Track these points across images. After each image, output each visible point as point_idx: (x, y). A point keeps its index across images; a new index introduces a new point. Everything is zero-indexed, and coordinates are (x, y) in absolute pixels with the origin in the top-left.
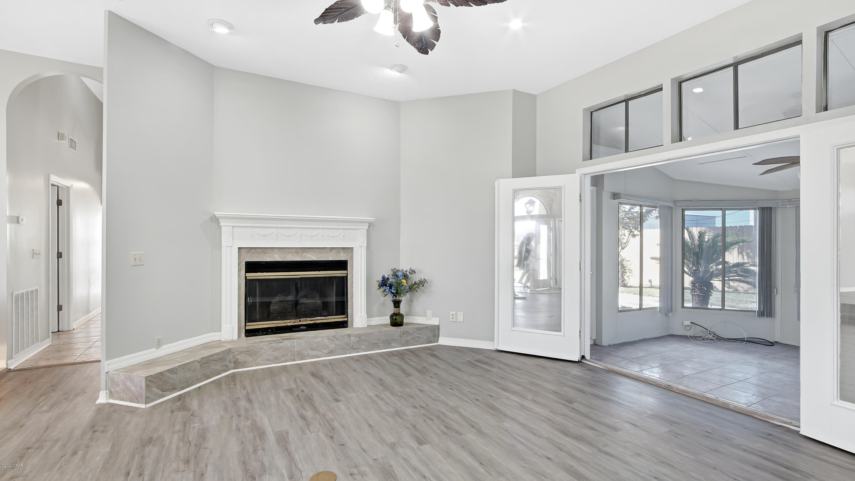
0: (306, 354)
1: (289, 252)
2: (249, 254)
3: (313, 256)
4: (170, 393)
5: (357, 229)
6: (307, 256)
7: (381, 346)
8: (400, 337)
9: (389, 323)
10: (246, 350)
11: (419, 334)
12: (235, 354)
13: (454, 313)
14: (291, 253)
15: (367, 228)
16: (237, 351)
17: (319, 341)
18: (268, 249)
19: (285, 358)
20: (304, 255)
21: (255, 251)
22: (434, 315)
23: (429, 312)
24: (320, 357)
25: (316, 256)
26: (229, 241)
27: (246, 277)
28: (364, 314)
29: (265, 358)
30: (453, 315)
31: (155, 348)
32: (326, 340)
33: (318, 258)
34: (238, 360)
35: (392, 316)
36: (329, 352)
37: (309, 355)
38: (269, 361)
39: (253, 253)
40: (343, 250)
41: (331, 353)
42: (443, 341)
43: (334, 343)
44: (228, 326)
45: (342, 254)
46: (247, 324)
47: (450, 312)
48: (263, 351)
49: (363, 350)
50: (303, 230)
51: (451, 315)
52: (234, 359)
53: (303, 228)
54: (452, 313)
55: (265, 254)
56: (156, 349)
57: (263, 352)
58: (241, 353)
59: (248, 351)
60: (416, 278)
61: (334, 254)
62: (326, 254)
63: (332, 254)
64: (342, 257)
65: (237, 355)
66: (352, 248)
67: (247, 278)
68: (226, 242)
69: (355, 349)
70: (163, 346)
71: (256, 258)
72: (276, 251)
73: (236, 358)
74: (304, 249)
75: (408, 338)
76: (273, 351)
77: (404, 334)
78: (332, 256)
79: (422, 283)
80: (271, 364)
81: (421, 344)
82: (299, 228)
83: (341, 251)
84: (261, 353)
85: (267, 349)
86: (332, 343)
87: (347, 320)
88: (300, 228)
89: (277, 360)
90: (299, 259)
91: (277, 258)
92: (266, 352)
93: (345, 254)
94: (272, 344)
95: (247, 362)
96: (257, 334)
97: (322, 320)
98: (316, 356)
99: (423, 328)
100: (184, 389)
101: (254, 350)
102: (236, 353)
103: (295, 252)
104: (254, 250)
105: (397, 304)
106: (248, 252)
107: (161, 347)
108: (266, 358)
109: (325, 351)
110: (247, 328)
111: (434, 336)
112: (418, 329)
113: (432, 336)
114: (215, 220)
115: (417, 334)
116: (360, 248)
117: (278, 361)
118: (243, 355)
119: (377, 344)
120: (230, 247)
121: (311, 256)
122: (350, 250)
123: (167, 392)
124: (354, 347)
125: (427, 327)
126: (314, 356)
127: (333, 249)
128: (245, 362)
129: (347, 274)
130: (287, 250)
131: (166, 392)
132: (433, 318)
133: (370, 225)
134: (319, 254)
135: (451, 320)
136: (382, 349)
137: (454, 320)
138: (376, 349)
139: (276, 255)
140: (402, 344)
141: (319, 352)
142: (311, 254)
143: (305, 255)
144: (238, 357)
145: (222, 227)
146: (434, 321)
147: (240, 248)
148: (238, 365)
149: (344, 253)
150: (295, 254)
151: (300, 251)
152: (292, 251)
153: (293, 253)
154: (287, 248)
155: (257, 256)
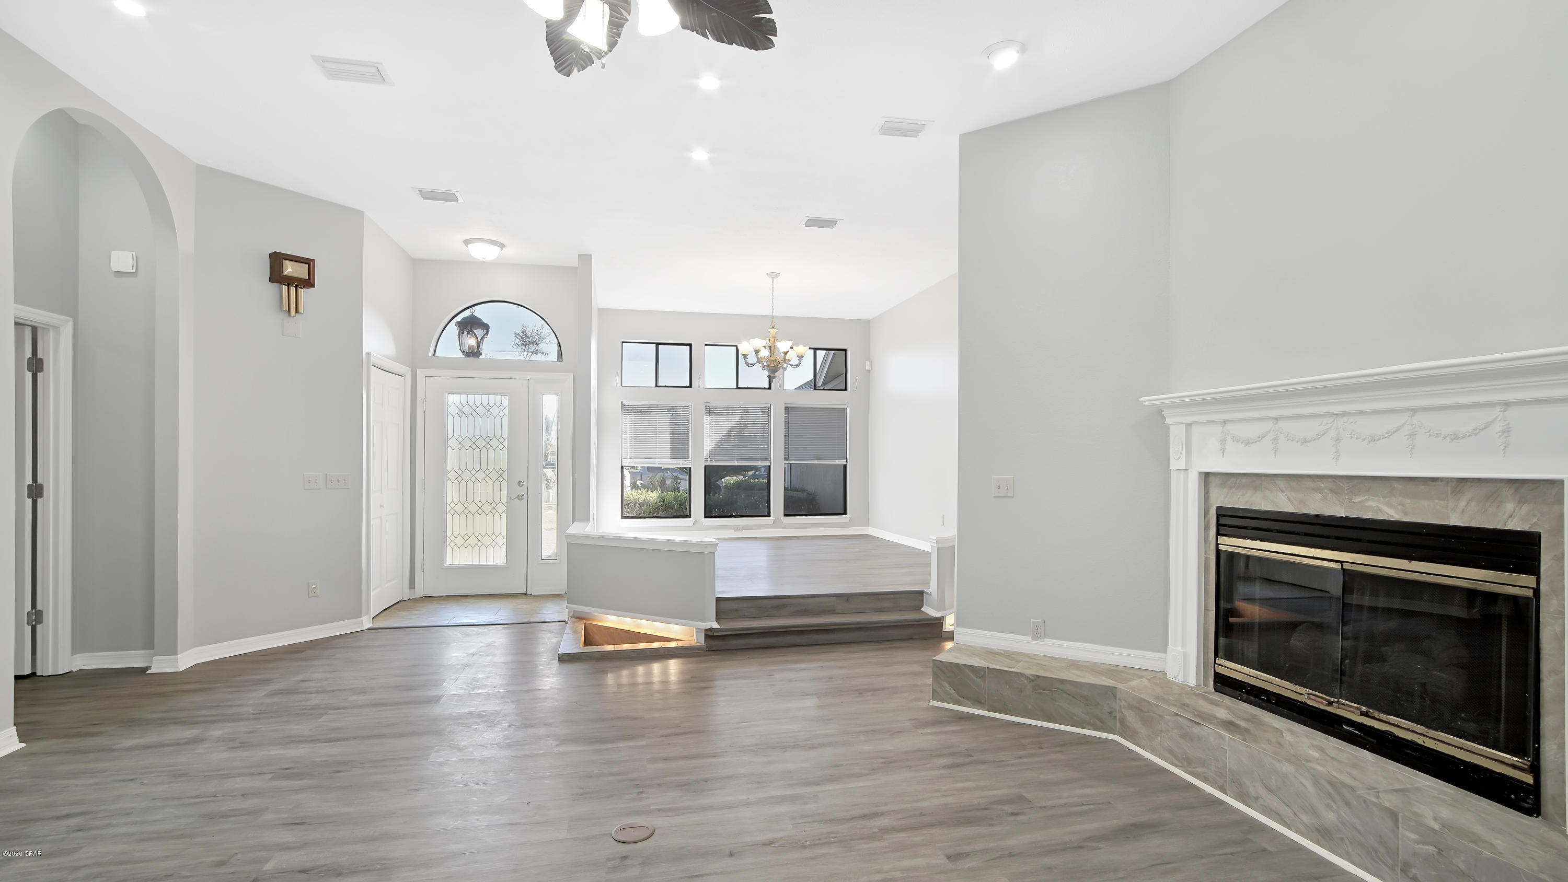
0: (1252, 792)
1: (1313, 489)
2: (1225, 490)
3: (1389, 505)
4: (971, 705)
6: (1369, 504)
12: (1122, 704)
14: (1318, 490)
16: (1124, 701)
18: (1263, 478)
19: (1204, 769)
20: (1356, 500)
21: (1235, 483)
24: (1288, 826)
25: (1400, 507)
26: (1182, 456)
27: (1217, 547)
29: (1166, 744)
31: (1031, 637)
33: (1406, 514)
36: (1318, 830)
37: (1261, 801)
38: (1173, 755)
39: (1231, 488)
41: (1323, 837)
43: (1336, 808)
44: (1179, 649)
45: (1510, 506)
46: (1219, 660)
50: (1345, 419)
53: (1343, 415)
55: (1256, 490)
56: (1032, 639)
59: (1140, 710)
61: (1473, 504)
62: (1437, 501)
63: (1463, 503)
65: (1124, 707)
66: (1557, 484)
67: (1220, 549)
68: (1178, 460)
70: (1045, 639)
72: (1281, 483)
74: (1356, 481)
78: (1463, 512)
80: (1176, 766)
82: (1331, 415)
83: (1507, 492)
86: (1327, 805)
87: (1531, 782)
88: (1337, 415)
89: (1188, 763)
90: (1341, 512)
91: (1286, 503)
93: (1525, 508)
94: (1180, 718)
95: (1138, 733)
96: (1238, 694)
98: (1277, 814)
100: (996, 712)
103: (1331, 490)
104: (1233, 480)
106: (1222, 484)
107: (1042, 640)
108: (1169, 746)
109: (1304, 817)
110: (1218, 670)
117: (1190, 770)
118: (1132, 713)
120: (1183, 472)
121: (1380, 506)
123: (965, 700)
124: (1414, 872)
126: (1271, 810)
127: (1469, 484)
128: (1135, 732)
129: (1537, 587)
130: (1311, 484)
131: (963, 699)
134: (1408, 501)
139: (1280, 494)
142: (1382, 499)
143: (1359, 500)
144: (1126, 713)
145: (1170, 426)
147: (1203, 475)
148: (1125, 730)
150: (1330, 495)
151: (1346, 485)
152: (1322, 485)
153: (1328, 492)
154: (1309, 476)
155: (1239, 497)
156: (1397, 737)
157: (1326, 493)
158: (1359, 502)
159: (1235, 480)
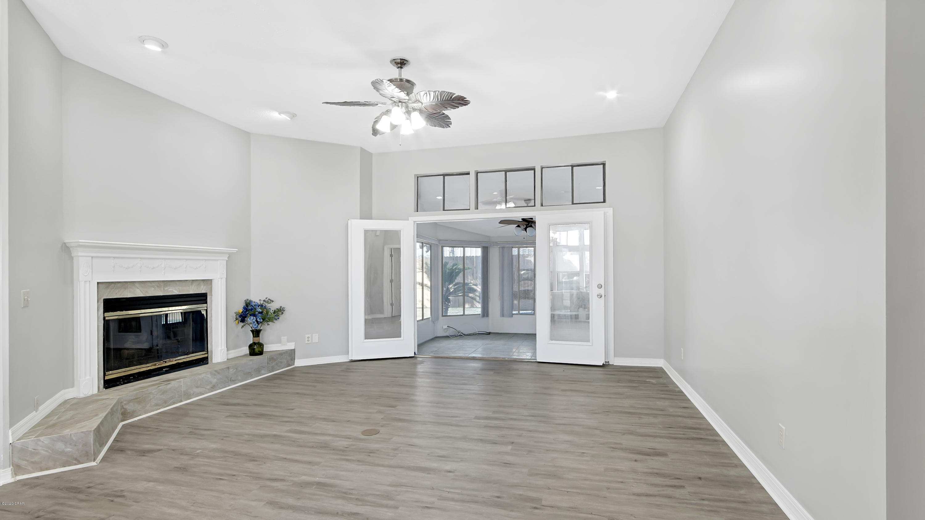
0: (192, 393)
1: (151, 286)
2: (108, 290)
3: (176, 290)
5: (217, 260)
6: (170, 290)
7: (253, 375)
8: (268, 363)
9: (248, 353)
10: (135, 398)
11: (281, 359)
12: (123, 404)
13: (309, 335)
14: (153, 287)
15: (227, 259)
16: (125, 401)
17: (203, 378)
18: (128, 283)
19: (172, 400)
20: (166, 289)
21: (114, 286)
22: (289, 341)
23: (284, 339)
24: (204, 394)
25: (178, 289)
26: (87, 275)
27: (104, 318)
28: (224, 347)
29: (154, 404)
30: (308, 338)
32: (209, 376)
33: (180, 292)
34: (127, 410)
35: (251, 346)
36: (212, 388)
37: (195, 394)
38: (158, 406)
39: (112, 289)
40: (203, 282)
41: (213, 388)
42: (299, 363)
43: (216, 377)
44: (88, 377)
45: (202, 287)
46: (107, 373)
47: (306, 335)
48: (152, 396)
49: (240, 381)
50: (167, 261)
51: (306, 338)
52: (122, 410)
53: (166, 259)
54: (307, 336)
55: (125, 289)
56: (36, 412)
57: (152, 398)
58: (130, 401)
59: (138, 398)
60: (273, 307)
61: (195, 287)
62: (187, 287)
63: (193, 287)
64: (201, 290)
65: (125, 404)
66: (211, 280)
67: (107, 318)
68: (85, 276)
69: (233, 381)
70: (39, 408)
71: (116, 294)
72: (137, 285)
73: (124, 408)
74: (165, 282)
75: (273, 364)
76: (161, 395)
77: (270, 361)
78: (193, 290)
79: (279, 312)
80: (159, 409)
81: (283, 368)
82: (163, 259)
83: (202, 283)
84: (150, 399)
85: (155, 393)
86: (215, 378)
87: (207, 356)
89: (166, 403)
90: (161, 294)
91: (138, 293)
92: (154, 397)
93: (205, 287)
94: (160, 387)
95: (136, 411)
96: (118, 383)
97: (184, 359)
98: (200, 393)
99: (284, 353)
100: (106, 444)
101: (142, 396)
102: (124, 402)
103: (157, 286)
104: (113, 285)
105: (256, 333)
106: (106, 287)
107: (38, 410)
110: (107, 378)
111: (292, 360)
112: (280, 355)
113: (290, 360)
114: (66, 249)
115: (280, 359)
116: (220, 280)
117: (166, 405)
118: (131, 404)
119: (250, 373)
120: (88, 282)
121: (173, 290)
122: (208, 282)
123: (101, 448)
124: (232, 379)
125: (287, 352)
126: (198, 393)
127: (194, 281)
128: (134, 412)
129: (207, 307)
130: (149, 284)
132: (288, 344)
133: (230, 255)
134: (181, 288)
135: (307, 342)
136: (254, 378)
137: (310, 342)
138: (249, 378)
139: (137, 290)
140: (269, 371)
141: (203, 389)
142: (173, 288)
144: (127, 407)
145: (74, 258)
146: (290, 346)
147: (98, 283)
148: (126, 416)
149: (204, 285)
150: (157, 288)
151: (162, 284)
152: (154, 285)
153: (156, 287)
154: (149, 281)
155: (116, 292)
156: (180, 363)
157: (156, 288)
158: (167, 290)
159: (114, 285)
